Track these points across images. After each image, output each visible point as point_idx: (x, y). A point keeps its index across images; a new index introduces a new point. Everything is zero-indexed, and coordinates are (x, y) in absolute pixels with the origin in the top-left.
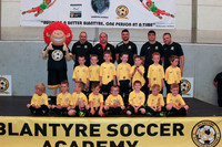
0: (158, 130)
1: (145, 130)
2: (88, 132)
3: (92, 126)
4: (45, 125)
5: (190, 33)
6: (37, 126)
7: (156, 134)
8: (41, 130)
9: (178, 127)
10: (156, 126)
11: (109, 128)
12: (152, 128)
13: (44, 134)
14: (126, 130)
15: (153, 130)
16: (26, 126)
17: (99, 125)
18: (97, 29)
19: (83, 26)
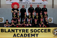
0: (44, 31)
1: (40, 31)
2: (25, 31)
3: (26, 30)
4: (14, 30)
5: (52, 5)
6: (12, 30)
7: (43, 32)
8: (13, 31)
9: (49, 30)
10: (43, 30)
11: (31, 30)
12: (42, 30)
13: (14, 32)
14: (35, 31)
15: (42, 31)
16: (9, 30)
17: (28, 29)
18: (27, 4)
19: (23, 4)
